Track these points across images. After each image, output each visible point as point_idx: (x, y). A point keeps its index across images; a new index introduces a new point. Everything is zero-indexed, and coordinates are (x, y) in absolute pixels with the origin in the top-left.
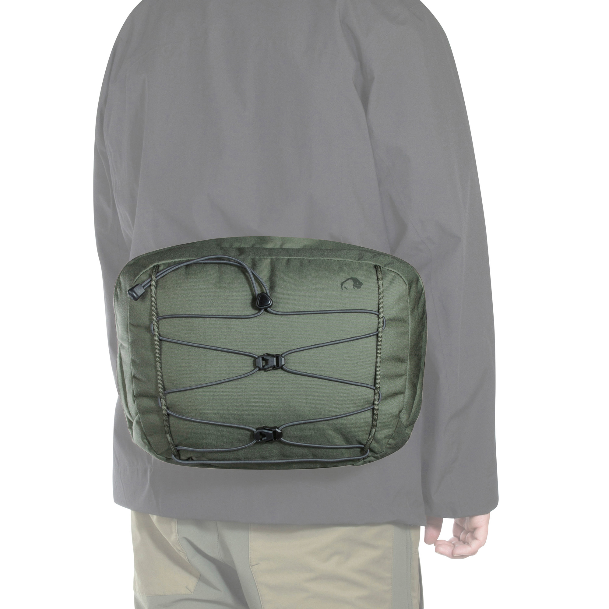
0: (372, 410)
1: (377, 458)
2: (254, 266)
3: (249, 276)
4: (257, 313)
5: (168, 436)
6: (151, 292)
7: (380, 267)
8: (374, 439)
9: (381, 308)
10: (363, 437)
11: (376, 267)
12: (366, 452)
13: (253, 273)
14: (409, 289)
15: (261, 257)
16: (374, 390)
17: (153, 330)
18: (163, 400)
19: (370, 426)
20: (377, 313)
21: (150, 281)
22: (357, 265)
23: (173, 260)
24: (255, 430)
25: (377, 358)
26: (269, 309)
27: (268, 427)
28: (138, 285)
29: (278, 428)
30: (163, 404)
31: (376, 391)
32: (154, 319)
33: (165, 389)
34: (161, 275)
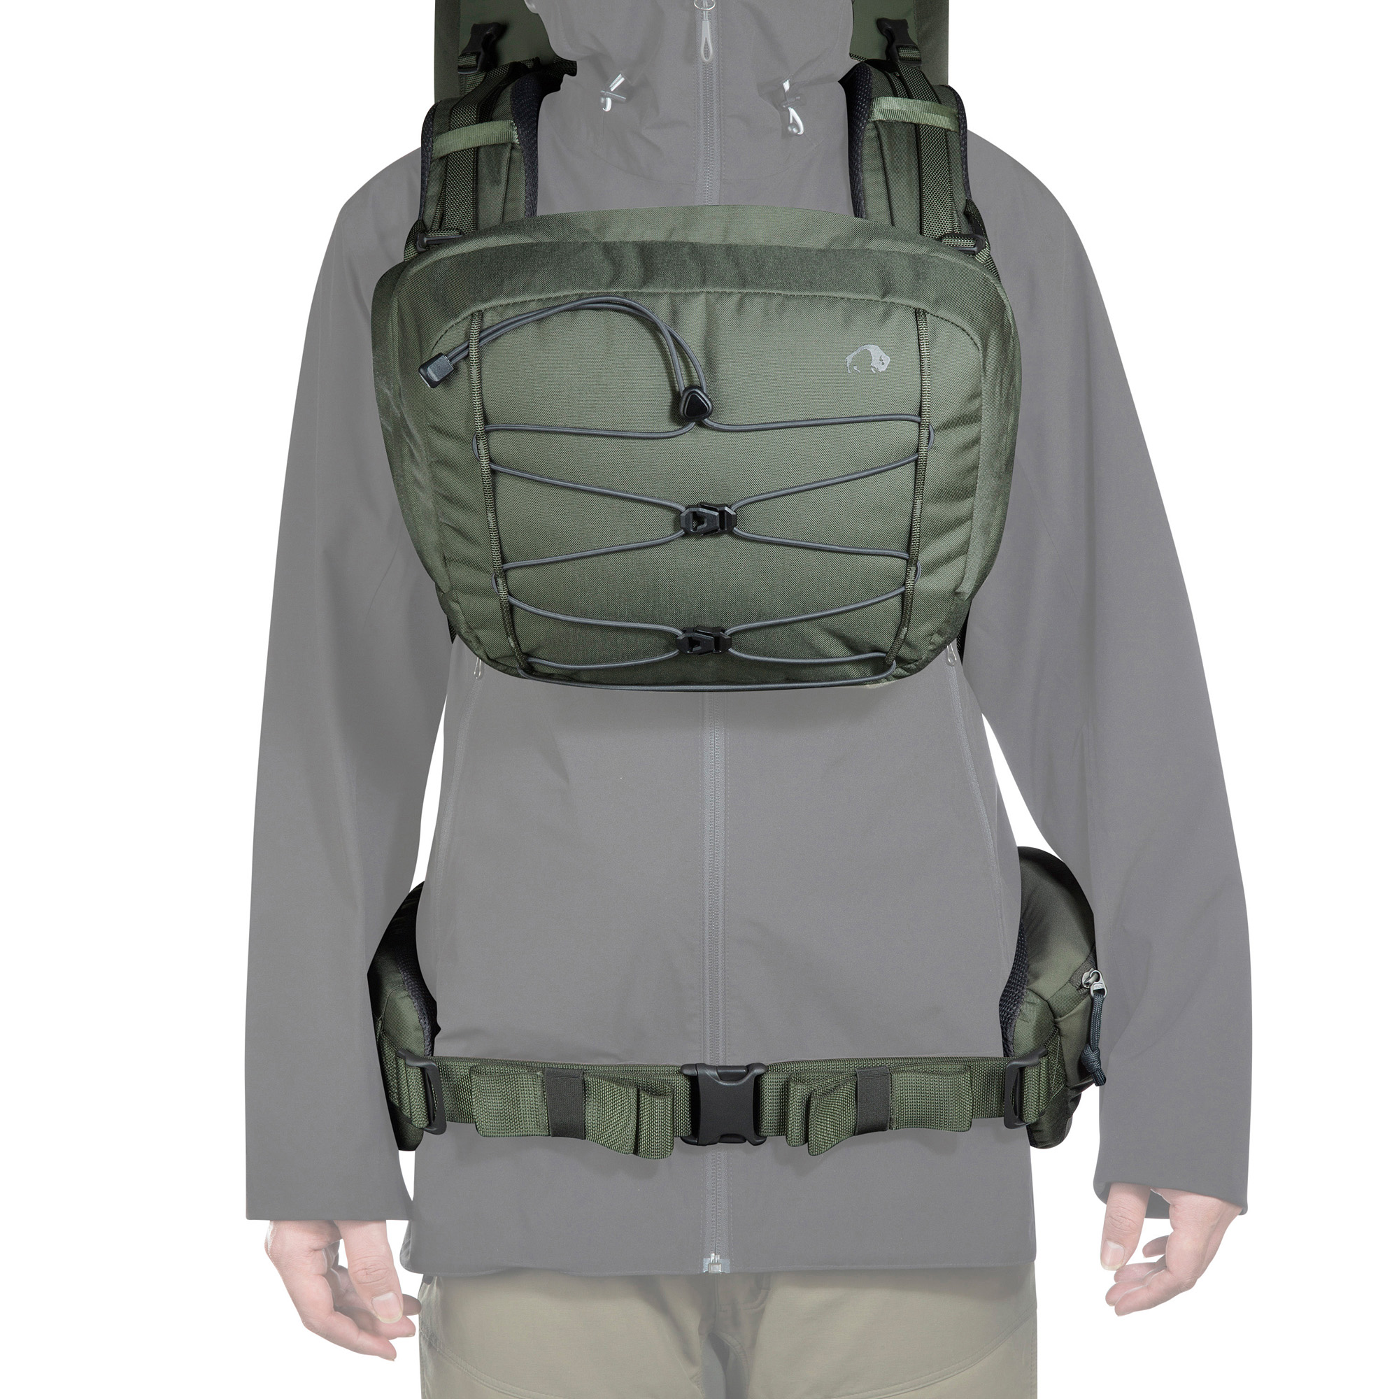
0: (900, 597)
1: (912, 672)
2: (675, 314)
3: (664, 342)
4: (680, 429)
5: (510, 639)
6: (470, 373)
7: (924, 312)
8: (906, 642)
9: (925, 408)
10: (885, 641)
11: (917, 312)
12: (890, 666)
13: (672, 336)
14: (985, 356)
15: (687, 291)
16: (907, 560)
17: (478, 449)
18: (500, 581)
19: (898, 622)
20: (918, 419)
21: (468, 347)
22: (880, 310)
23: (510, 301)
24: (680, 633)
25: (914, 503)
26: (706, 420)
27: (704, 628)
28: (440, 355)
29: (724, 631)
30: (501, 587)
31: (911, 562)
32: (480, 427)
33: (504, 561)
34: (489, 336)
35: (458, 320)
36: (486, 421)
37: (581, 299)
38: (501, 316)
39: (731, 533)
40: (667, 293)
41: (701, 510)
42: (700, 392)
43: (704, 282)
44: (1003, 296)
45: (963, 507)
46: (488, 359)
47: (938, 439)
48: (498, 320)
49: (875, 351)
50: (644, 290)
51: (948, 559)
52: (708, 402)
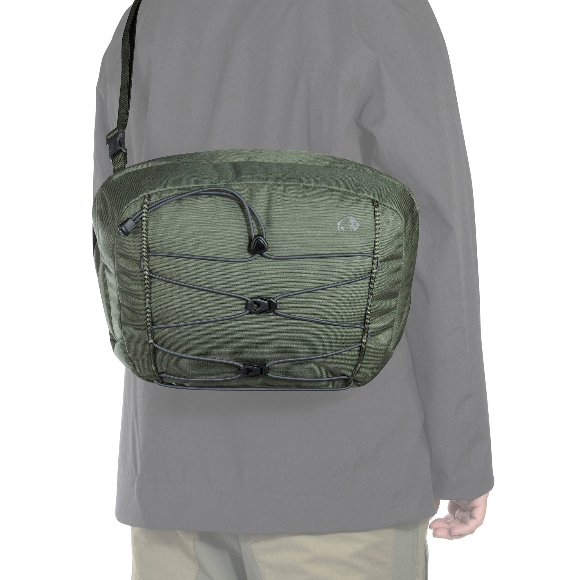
0: (359, 348)
2: (251, 196)
4: (251, 257)
5: (153, 366)
6: (142, 226)
7: (377, 202)
8: (359, 372)
9: (376, 250)
10: (348, 373)
11: (374, 202)
12: (350, 384)
13: (250, 209)
14: (406, 225)
15: (259, 183)
16: (364, 329)
17: (143, 265)
18: (150, 335)
19: (356, 361)
20: (372, 256)
21: (142, 213)
22: (355, 198)
23: (165, 189)
24: (242, 366)
25: (368, 299)
26: (264, 253)
27: (255, 363)
28: (128, 219)
29: (265, 364)
30: (150, 338)
31: (365, 330)
32: (145, 255)
33: (153, 324)
34: (153, 208)
35: (137, 199)
36: (148, 250)
37: (201, 189)
38: (160, 197)
39: (274, 313)
40: (248, 184)
41: (259, 300)
42: (262, 239)
43: (267, 179)
44: (413, 198)
45: (391, 303)
46: (152, 219)
47: (382, 266)
48: (158, 199)
49: (352, 220)
50: (235, 183)
51: (384, 329)
52: (266, 244)
